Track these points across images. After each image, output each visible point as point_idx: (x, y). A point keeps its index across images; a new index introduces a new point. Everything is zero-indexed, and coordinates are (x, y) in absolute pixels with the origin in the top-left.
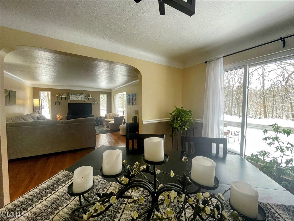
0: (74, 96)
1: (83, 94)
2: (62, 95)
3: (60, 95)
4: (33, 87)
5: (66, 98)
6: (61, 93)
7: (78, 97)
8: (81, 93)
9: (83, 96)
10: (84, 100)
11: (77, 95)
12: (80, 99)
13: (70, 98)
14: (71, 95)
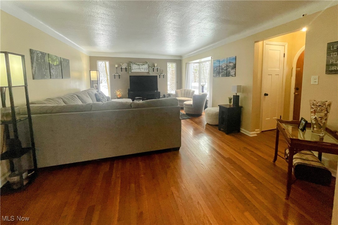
0: (136, 66)
1: (147, 63)
2: (122, 65)
3: (119, 65)
4: (90, 56)
5: (127, 69)
6: (121, 63)
7: (141, 67)
8: (144, 62)
9: (146, 66)
10: (147, 71)
11: (139, 65)
12: (143, 71)
13: (131, 69)
14: (132, 65)
